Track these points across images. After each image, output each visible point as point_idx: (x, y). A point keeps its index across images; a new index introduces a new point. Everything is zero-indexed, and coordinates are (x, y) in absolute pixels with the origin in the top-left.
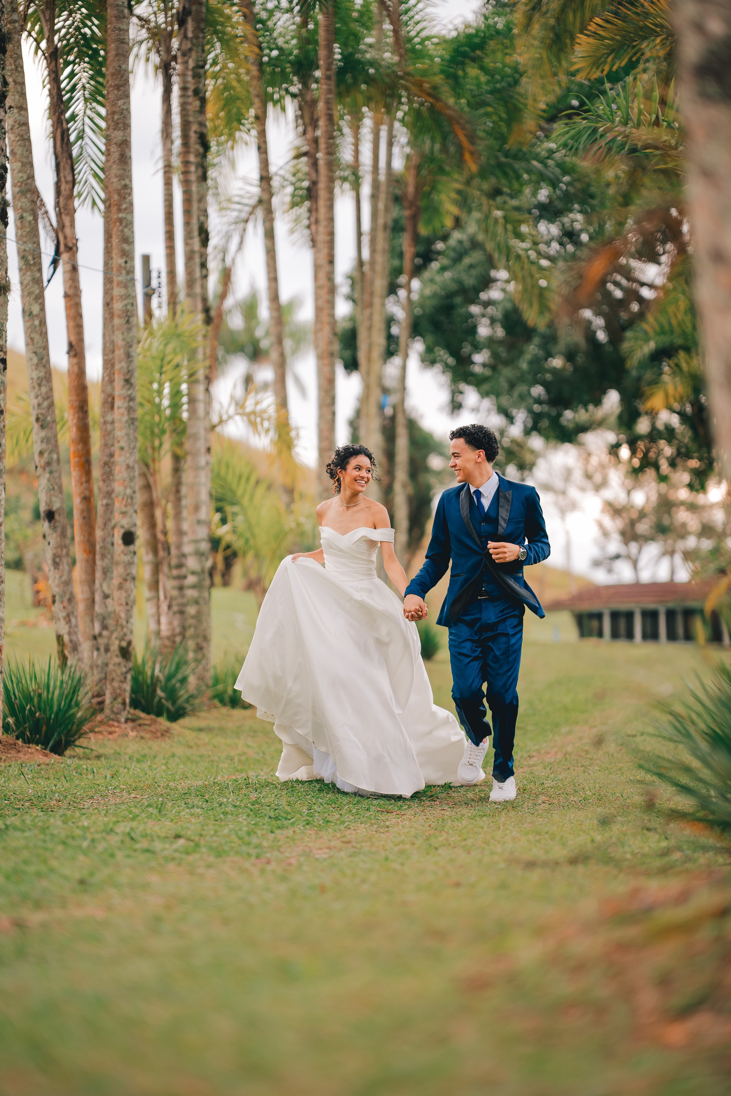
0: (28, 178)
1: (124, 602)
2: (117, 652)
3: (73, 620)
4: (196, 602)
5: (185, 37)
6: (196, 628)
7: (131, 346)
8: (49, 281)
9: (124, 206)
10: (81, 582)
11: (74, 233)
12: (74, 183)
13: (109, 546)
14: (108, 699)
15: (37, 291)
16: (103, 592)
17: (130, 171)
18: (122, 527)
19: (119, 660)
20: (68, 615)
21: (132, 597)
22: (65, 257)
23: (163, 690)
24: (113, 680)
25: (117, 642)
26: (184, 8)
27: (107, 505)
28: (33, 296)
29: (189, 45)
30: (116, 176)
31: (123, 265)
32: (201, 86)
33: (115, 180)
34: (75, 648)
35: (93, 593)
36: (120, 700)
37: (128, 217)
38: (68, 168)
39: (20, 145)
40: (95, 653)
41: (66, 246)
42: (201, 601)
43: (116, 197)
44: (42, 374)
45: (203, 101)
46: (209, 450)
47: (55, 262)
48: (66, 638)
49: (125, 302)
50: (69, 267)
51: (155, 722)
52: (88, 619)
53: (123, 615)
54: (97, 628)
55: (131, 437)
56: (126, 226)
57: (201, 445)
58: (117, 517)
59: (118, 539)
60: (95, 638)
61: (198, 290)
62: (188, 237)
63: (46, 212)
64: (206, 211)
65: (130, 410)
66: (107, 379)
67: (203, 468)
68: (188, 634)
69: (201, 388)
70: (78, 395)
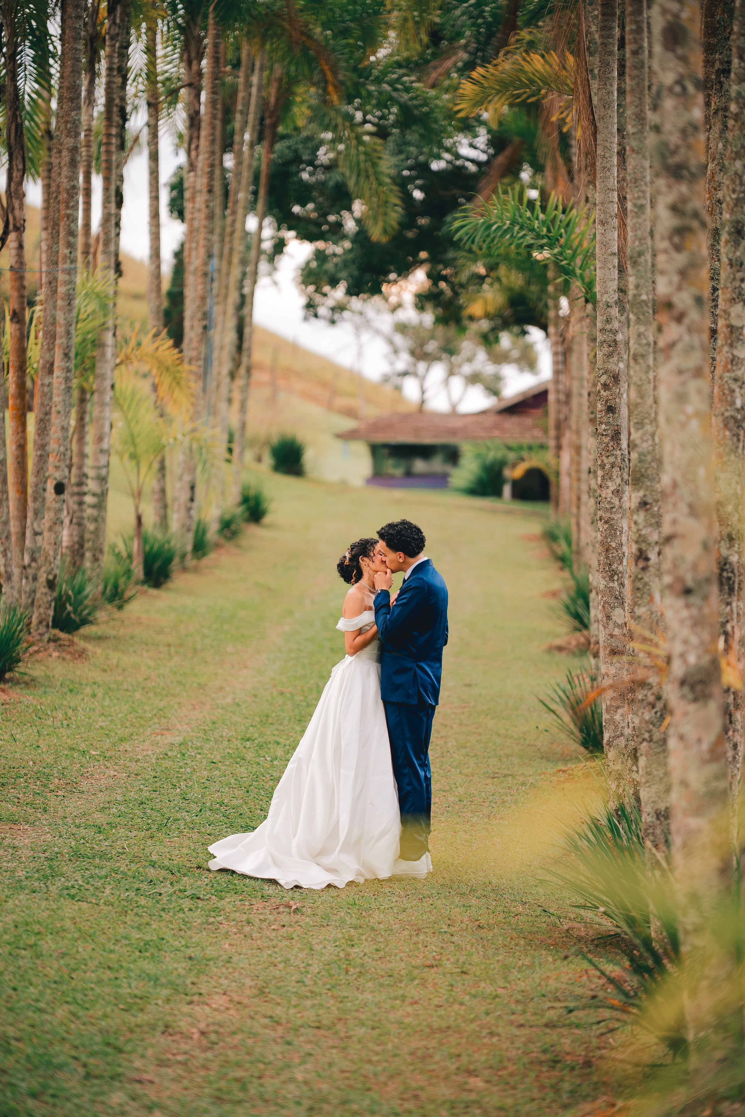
1: (53, 542)
2: (45, 584)
3: (9, 555)
4: (96, 520)
5: (114, 22)
6: (93, 542)
7: (71, 325)
9: (72, 204)
10: (14, 518)
11: (22, 215)
13: (41, 491)
14: (34, 621)
16: (34, 530)
18: (55, 479)
19: (45, 590)
20: (5, 550)
21: (60, 538)
22: (12, 236)
24: (40, 606)
25: (45, 575)
27: (41, 456)
29: (117, 31)
30: (66, 177)
31: (68, 254)
32: (124, 63)
33: (65, 180)
34: (9, 578)
35: (24, 528)
36: (44, 622)
37: (74, 213)
38: (20, 158)
40: (24, 581)
41: (15, 226)
42: (100, 520)
43: (65, 195)
45: (125, 78)
46: (113, 387)
47: (4, 238)
48: (2, 569)
49: (69, 287)
50: (15, 244)
51: (70, 641)
52: (20, 550)
53: (51, 553)
54: (27, 560)
55: (67, 403)
56: (73, 221)
57: (108, 384)
58: (51, 470)
59: (50, 486)
60: (25, 568)
61: (112, 248)
62: (106, 201)
64: (122, 176)
65: (67, 379)
66: (46, 347)
67: (107, 404)
68: (87, 545)
69: (110, 334)
70: (19, 357)
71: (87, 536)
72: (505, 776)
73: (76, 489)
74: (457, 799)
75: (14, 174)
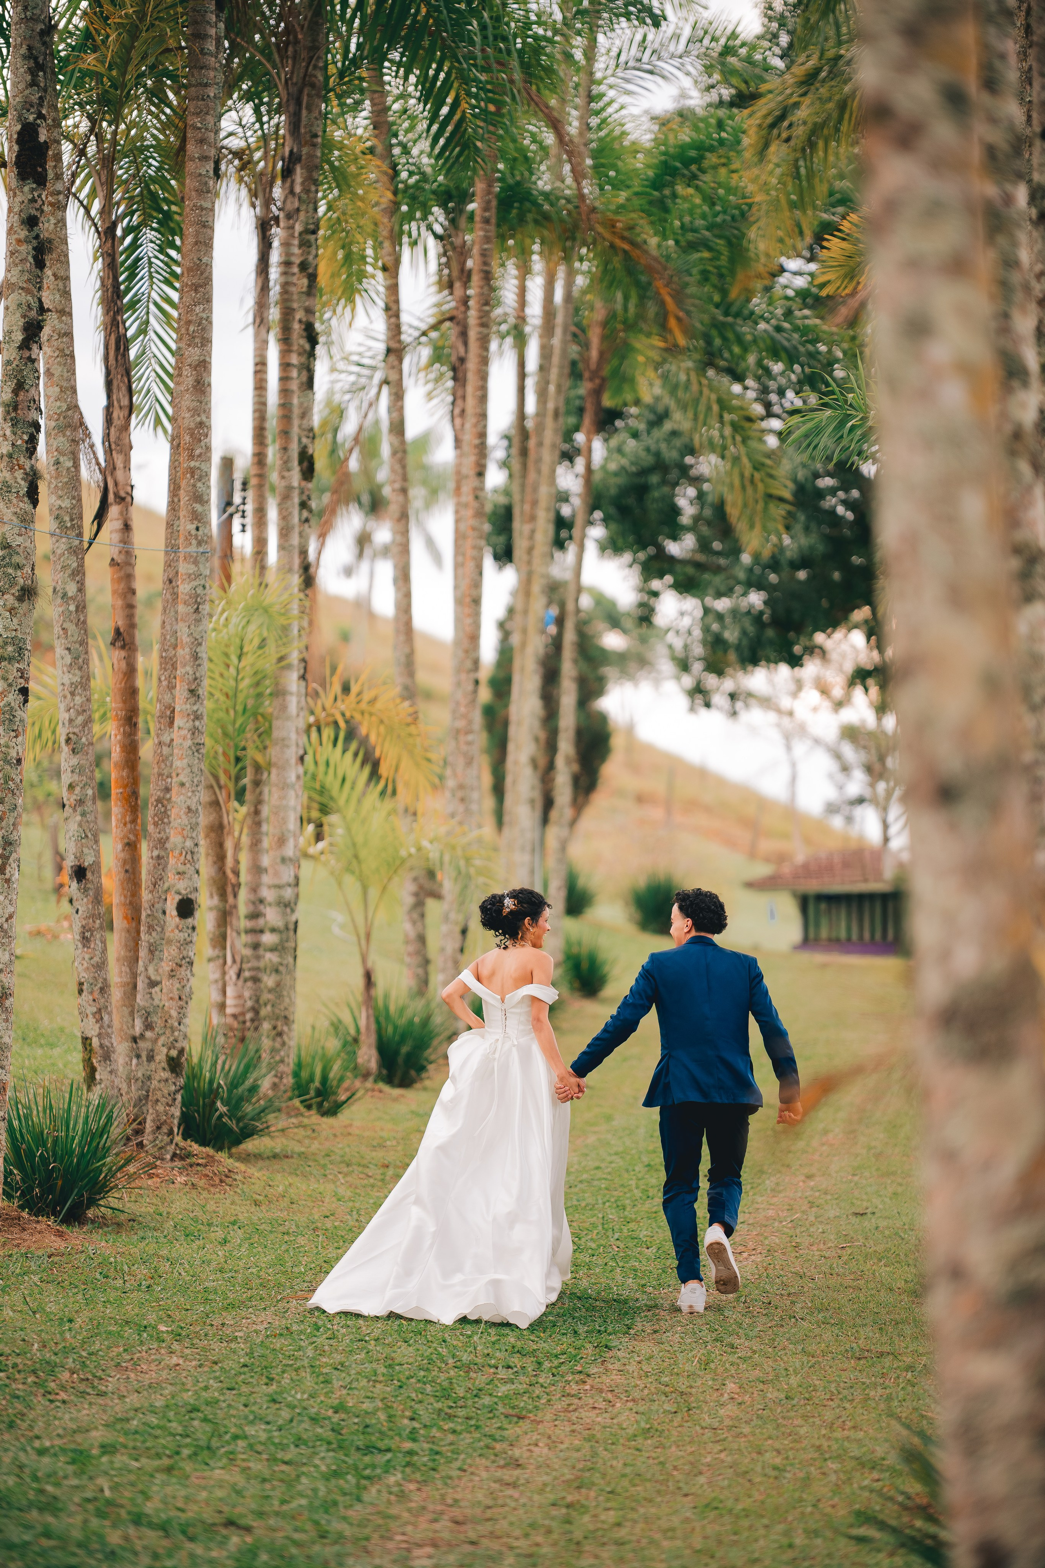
0: (69, 409)
1: (176, 995)
2: (164, 1064)
3: (106, 1018)
4: (276, 970)
5: (292, 192)
6: (274, 1005)
7: (200, 644)
8: (90, 544)
9: (197, 452)
10: (118, 960)
11: (128, 477)
12: (131, 408)
13: (160, 915)
14: (149, 1126)
15: (75, 565)
16: (149, 977)
17: (208, 402)
18: (179, 893)
19: (166, 1074)
20: (99, 1011)
21: (187, 989)
22: (114, 511)
23: (226, 1103)
24: (157, 1101)
25: (165, 1050)
26: (291, 152)
27: (159, 857)
28: (69, 571)
29: (296, 204)
30: (189, 410)
31: (194, 532)
32: (311, 258)
33: (188, 416)
34: (107, 1056)
35: (134, 975)
36: (165, 1129)
37: (203, 466)
38: (124, 389)
39: (59, 364)
40: (134, 1061)
41: (116, 495)
42: (283, 971)
43: (187, 438)
44: (77, 679)
45: (312, 278)
46: (301, 759)
47: (100, 516)
48: (95, 1042)
49: (195, 583)
50: (118, 525)
51: (211, 1159)
52: (126, 1011)
53: (174, 1013)
54: (138, 1026)
55: (195, 770)
56: (200, 479)
57: (292, 754)
58: (171, 878)
59: (171, 907)
60: (135, 1040)
61: (295, 540)
62: (285, 465)
63: (92, 446)
64: (310, 430)
65: (195, 731)
66: (165, 683)
67: (292, 786)
68: (264, 1012)
69: (294, 676)
70: (124, 702)
71: (266, 996)
72: (881, 1355)
73: (249, 924)
74: (782, 1396)
75: (115, 415)
